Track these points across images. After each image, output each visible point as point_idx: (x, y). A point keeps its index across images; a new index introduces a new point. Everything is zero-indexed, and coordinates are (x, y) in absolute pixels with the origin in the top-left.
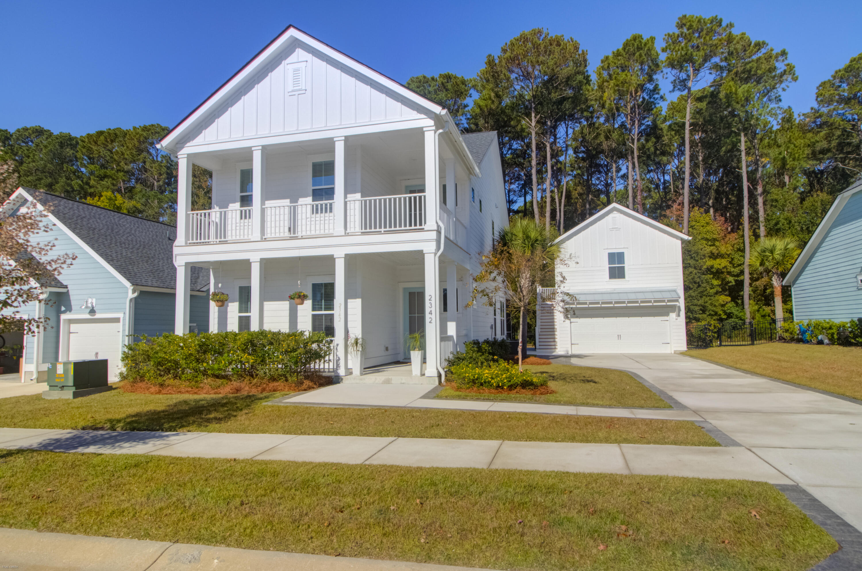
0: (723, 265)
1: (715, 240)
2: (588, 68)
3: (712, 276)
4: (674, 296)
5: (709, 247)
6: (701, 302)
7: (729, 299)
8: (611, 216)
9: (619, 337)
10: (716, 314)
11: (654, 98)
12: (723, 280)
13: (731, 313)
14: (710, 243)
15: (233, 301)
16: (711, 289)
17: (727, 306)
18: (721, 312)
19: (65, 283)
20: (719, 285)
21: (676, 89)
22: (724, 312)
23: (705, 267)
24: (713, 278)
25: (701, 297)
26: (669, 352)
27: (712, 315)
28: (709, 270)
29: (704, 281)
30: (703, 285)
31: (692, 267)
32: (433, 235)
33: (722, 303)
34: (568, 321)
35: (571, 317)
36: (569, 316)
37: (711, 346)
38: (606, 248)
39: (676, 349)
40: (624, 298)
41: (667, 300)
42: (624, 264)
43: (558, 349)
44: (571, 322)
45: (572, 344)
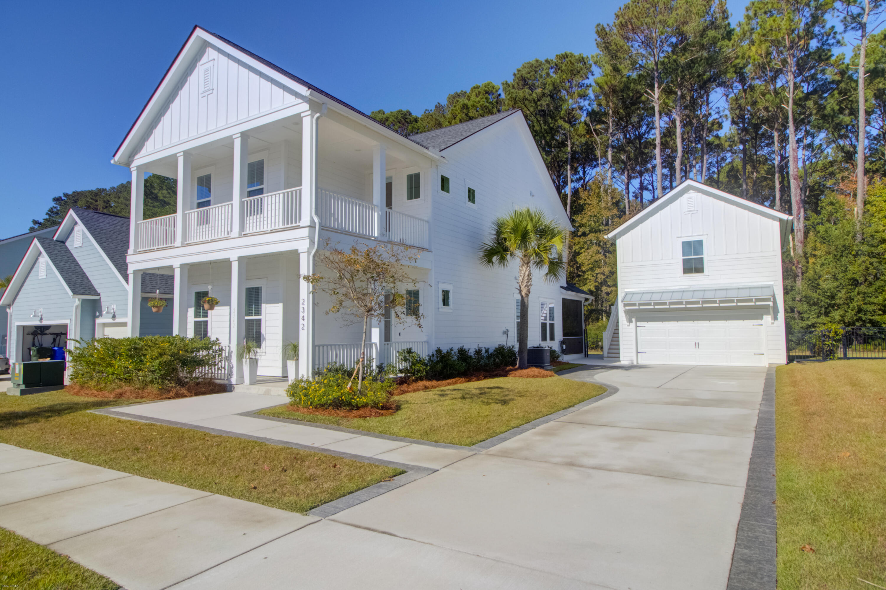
2: (730, 20)
4: (767, 293)
8: (686, 196)
9: (697, 345)
11: (828, 44)
15: (191, 307)
19: (99, 291)
21: (849, 28)
26: (763, 365)
31: (865, 255)
32: (306, 232)
34: (633, 325)
35: (637, 321)
36: (634, 320)
37: (830, 359)
38: (680, 236)
39: (772, 362)
40: (698, 297)
41: (756, 299)
42: (702, 254)
43: (621, 359)
44: (637, 327)
45: (638, 353)
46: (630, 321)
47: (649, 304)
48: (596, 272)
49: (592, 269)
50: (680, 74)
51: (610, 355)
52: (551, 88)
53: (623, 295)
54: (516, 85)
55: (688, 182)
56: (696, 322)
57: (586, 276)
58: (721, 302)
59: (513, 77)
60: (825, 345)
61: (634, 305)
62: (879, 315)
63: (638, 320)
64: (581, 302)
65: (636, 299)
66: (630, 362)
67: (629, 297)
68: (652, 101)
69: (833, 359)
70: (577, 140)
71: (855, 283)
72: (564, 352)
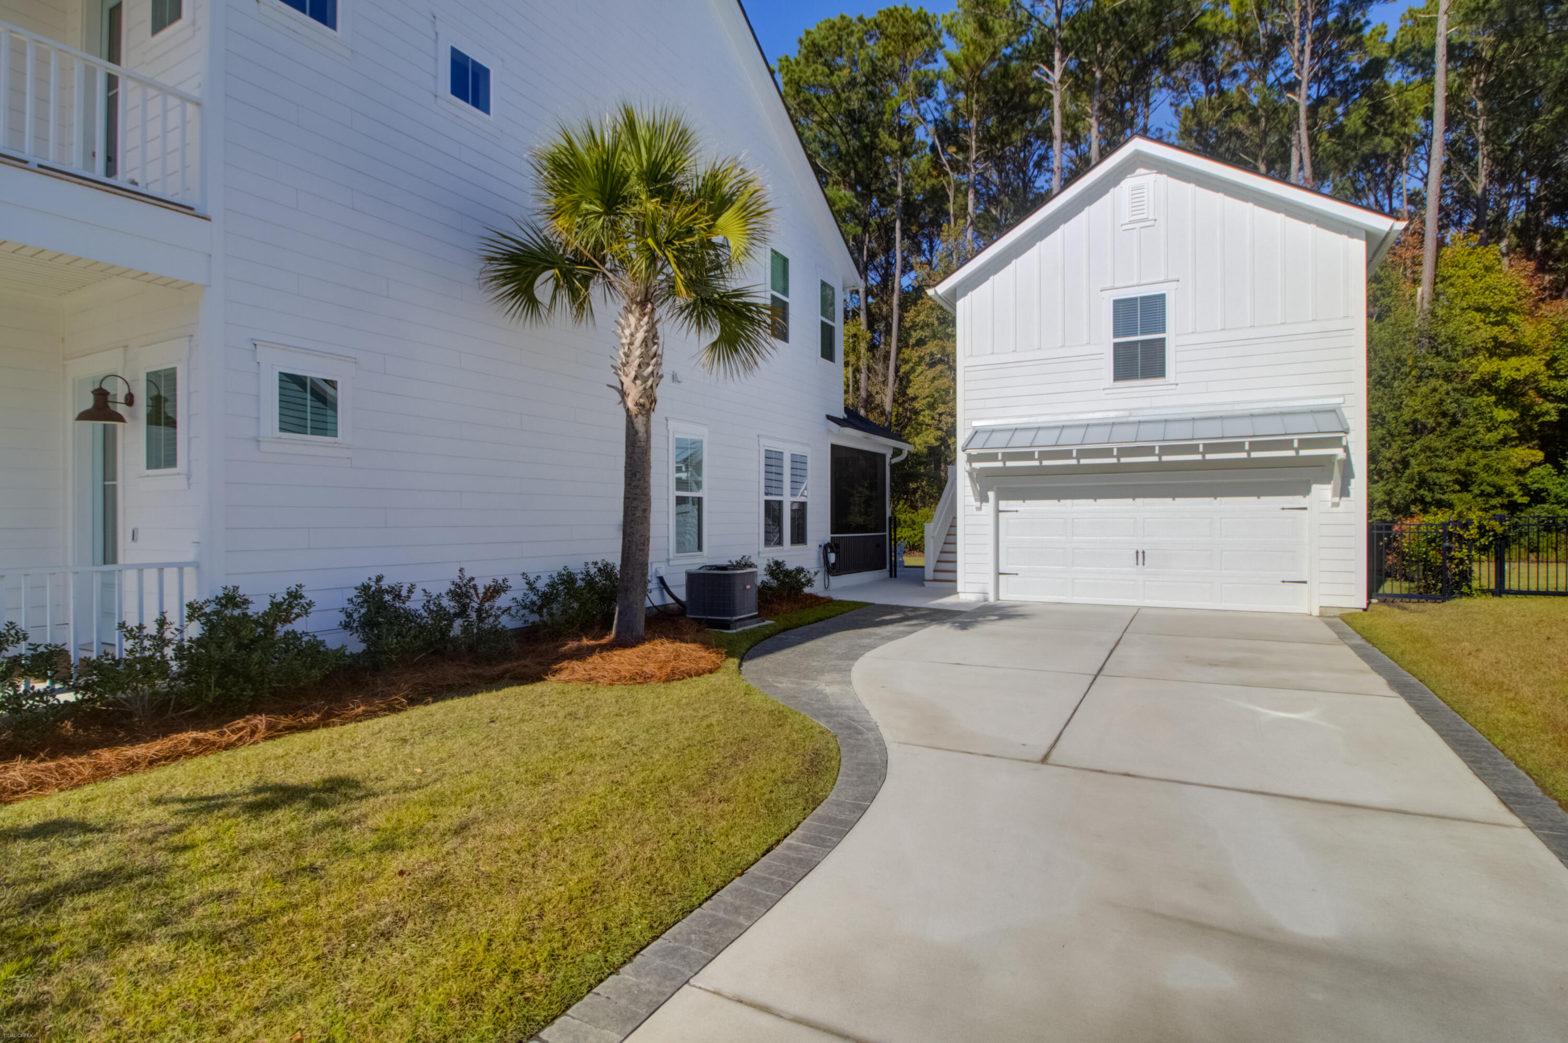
0: (1526, 370)
1: (1505, 310)
3: (1493, 398)
4: (1327, 424)
5: (1488, 327)
6: (1459, 462)
7: (1540, 455)
8: (1128, 183)
9: (1140, 556)
10: (1500, 491)
12: (1525, 411)
13: (1542, 490)
14: (1492, 318)
16: (1489, 430)
17: (1531, 473)
18: (1514, 489)
20: (1514, 422)
22: (1524, 488)
23: (1476, 376)
24: (1496, 404)
25: (1460, 450)
26: (1304, 609)
27: (1489, 495)
28: (1486, 384)
29: (1470, 412)
30: (1464, 421)
31: (1437, 376)
33: (1519, 465)
34: (989, 508)
35: (998, 498)
36: (991, 495)
37: (1462, 594)
38: (1109, 285)
39: (1327, 602)
40: (1151, 436)
41: (1301, 441)
42: (1164, 331)
43: (960, 587)
44: (998, 511)
45: (998, 574)
46: (983, 499)
47: (1029, 456)
48: (939, 410)
49: (931, 406)
50: (1102, 37)
51: (940, 576)
52: (867, 67)
53: (968, 433)
54: (803, 61)
55: (1138, 144)
56: (1139, 501)
57: (921, 418)
58: (1209, 448)
59: (798, 47)
60: (1451, 559)
61: (993, 457)
62: (1454, 492)
63: (1003, 495)
64: (883, 456)
65: (998, 443)
66: (981, 597)
67: (979, 440)
68: (1050, 86)
69: (1469, 595)
70: (918, 185)
71: (1418, 429)
72: (832, 570)
